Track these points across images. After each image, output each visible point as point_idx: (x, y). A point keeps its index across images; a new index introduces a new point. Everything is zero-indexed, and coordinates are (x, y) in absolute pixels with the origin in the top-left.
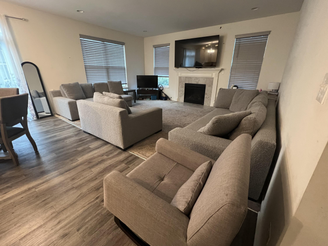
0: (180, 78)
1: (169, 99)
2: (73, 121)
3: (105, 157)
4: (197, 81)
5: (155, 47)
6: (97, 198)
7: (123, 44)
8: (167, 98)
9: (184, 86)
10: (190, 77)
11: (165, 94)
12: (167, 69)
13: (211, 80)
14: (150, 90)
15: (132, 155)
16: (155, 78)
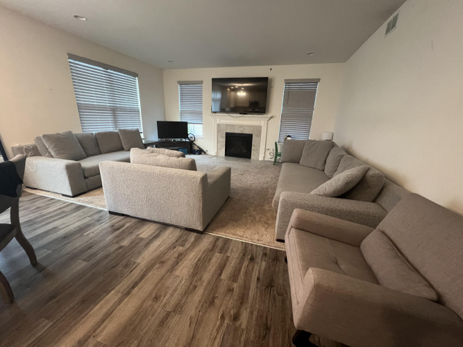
0: (218, 125)
1: (205, 153)
2: (73, 197)
3: (181, 249)
4: (242, 129)
5: (181, 83)
6: (223, 317)
7: (135, 75)
8: (200, 152)
9: (224, 135)
10: (232, 125)
11: (198, 147)
12: (200, 113)
13: (259, 129)
14: (178, 142)
15: (218, 238)
16: (184, 125)
